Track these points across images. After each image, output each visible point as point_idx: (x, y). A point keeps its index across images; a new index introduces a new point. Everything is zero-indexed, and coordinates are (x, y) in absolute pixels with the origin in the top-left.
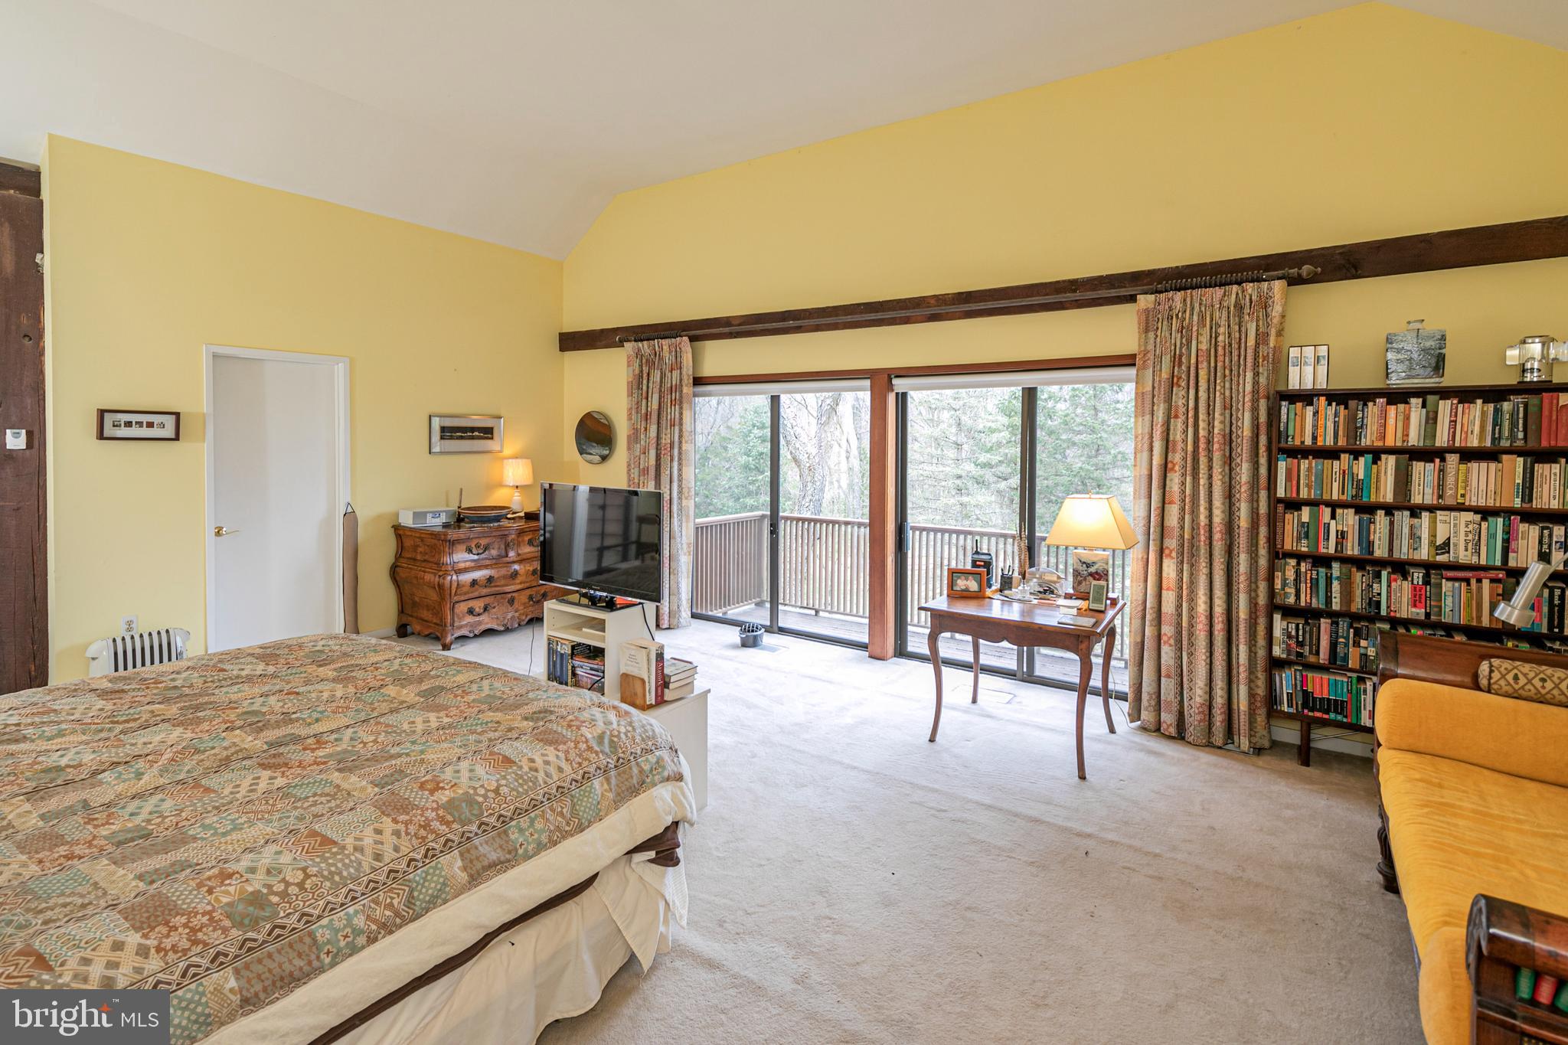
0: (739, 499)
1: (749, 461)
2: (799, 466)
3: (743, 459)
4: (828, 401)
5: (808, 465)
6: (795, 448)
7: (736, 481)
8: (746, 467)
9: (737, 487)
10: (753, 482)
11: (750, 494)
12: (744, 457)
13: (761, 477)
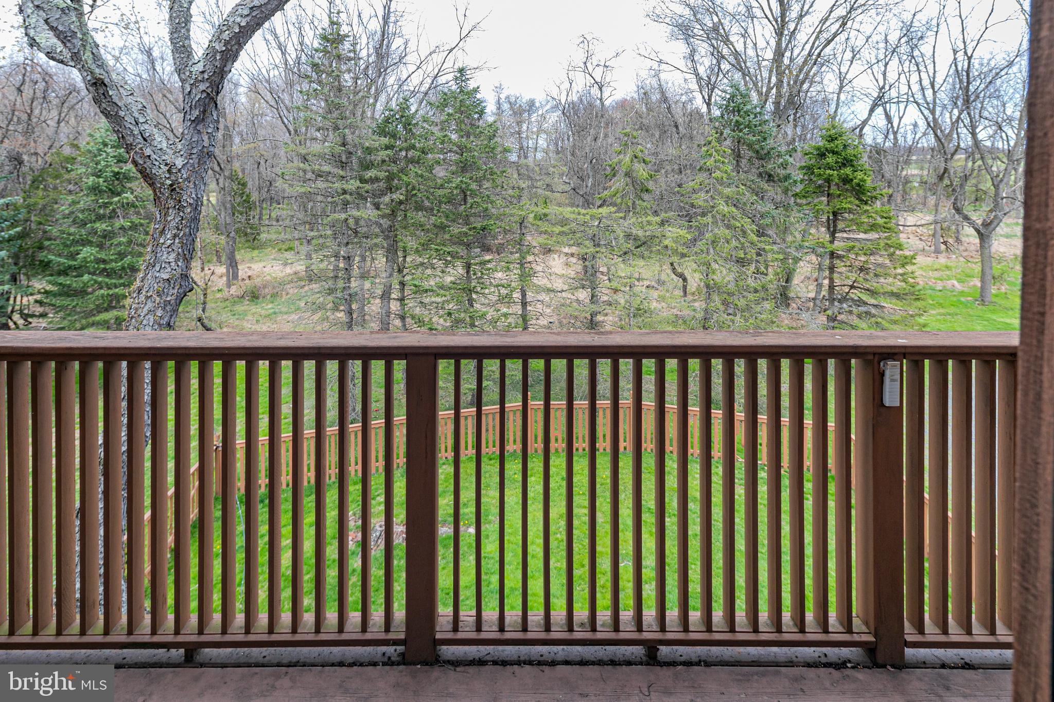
0: (86, 224)
1: (98, 183)
2: (152, 185)
3: (91, 180)
4: (202, 87)
5: (169, 182)
6: (143, 156)
7: (81, 205)
8: (95, 190)
9: (83, 211)
10: (105, 206)
11: (100, 218)
12: (91, 178)
13: (116, 199)
